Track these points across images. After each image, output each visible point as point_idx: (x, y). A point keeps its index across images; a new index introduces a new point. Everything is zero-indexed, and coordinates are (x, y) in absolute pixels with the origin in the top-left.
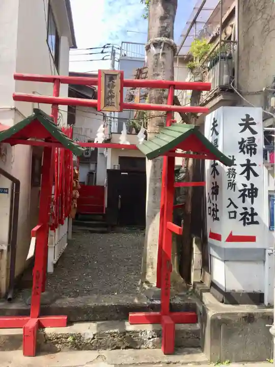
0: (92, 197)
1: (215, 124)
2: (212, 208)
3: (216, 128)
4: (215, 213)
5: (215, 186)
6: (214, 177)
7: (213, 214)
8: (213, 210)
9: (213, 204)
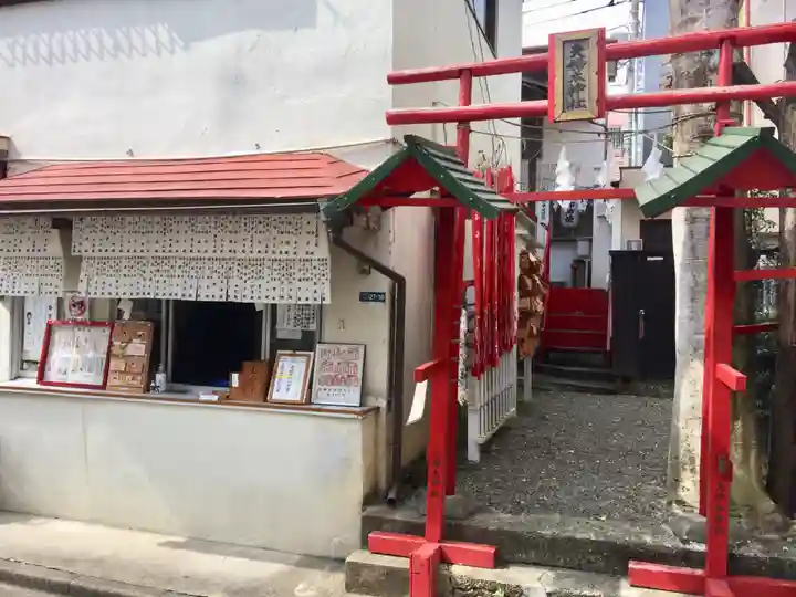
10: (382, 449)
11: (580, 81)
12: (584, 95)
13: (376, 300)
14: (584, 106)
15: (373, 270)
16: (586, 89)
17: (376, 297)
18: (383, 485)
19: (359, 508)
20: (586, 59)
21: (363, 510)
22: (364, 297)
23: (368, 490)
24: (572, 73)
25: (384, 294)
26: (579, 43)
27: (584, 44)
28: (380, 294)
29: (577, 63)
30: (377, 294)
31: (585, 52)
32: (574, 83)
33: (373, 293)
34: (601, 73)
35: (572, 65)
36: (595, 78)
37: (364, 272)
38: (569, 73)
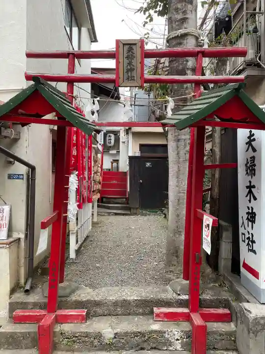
0: (114, 182)
1: (252, 138)
2: (247, 236)
3: (253, 143)
4: (250, 243)
5: (250, 211)
6: (250, 201)
7: (248, 244)
8: (248, 238)
9: (248, 232)
10: (22, 261)
11: (132, 66)
12: (134, 74)
13: (18, 178)
14: (134, 80)
15: (15, 162)
16: (135, 71)
17: (19, 177)
19: (8, 297)
20: (135, 55)
21: (10, 298)
22: (10, 177)
23: (13, 285)
24: (128, 61)
25: (23, 175)
26: (132, 46)
27: (134, 47)
28: (21, 175)
29: (130, 57)
30: (19, 175)
31: (134, 51)
32: (129, 67)
33: (16, 175)
34: (142, 63)
35: (127, 57)
36: (139, 65)
37: (10, 162)
38: (126, 61)
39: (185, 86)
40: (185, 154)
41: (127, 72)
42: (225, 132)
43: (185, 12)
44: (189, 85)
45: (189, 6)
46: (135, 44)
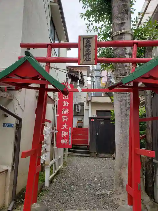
0: (80, 135)
11: (89, 52)
12: (90, 56)
13: (10, 127)
14: (90, 60)
15: (9, 115)
16: (91, 54)
17: (10, 125)
18: (7, 203)
20: (91, 45)
22: (5, 125)
24: (86, 49)
25: (13, 124)
26: (89, 39)
27: (91, 40)
28: (12, 124)
29: (88, 45)
30: (10, 124)
31: (91, 42)
32: (87, 52)
33: (8, 124)
34: (96, 49)
35: (86, 46)
36: (94, 51)
37: (5, 115)
38: (85, 49)
39: (125, 64)
40: (126, 110)
41: (86, 55)
42: (154, 96)
43: (123, 19)
44: (128, 64)
45: (126, 15)
46: (92, 38)
